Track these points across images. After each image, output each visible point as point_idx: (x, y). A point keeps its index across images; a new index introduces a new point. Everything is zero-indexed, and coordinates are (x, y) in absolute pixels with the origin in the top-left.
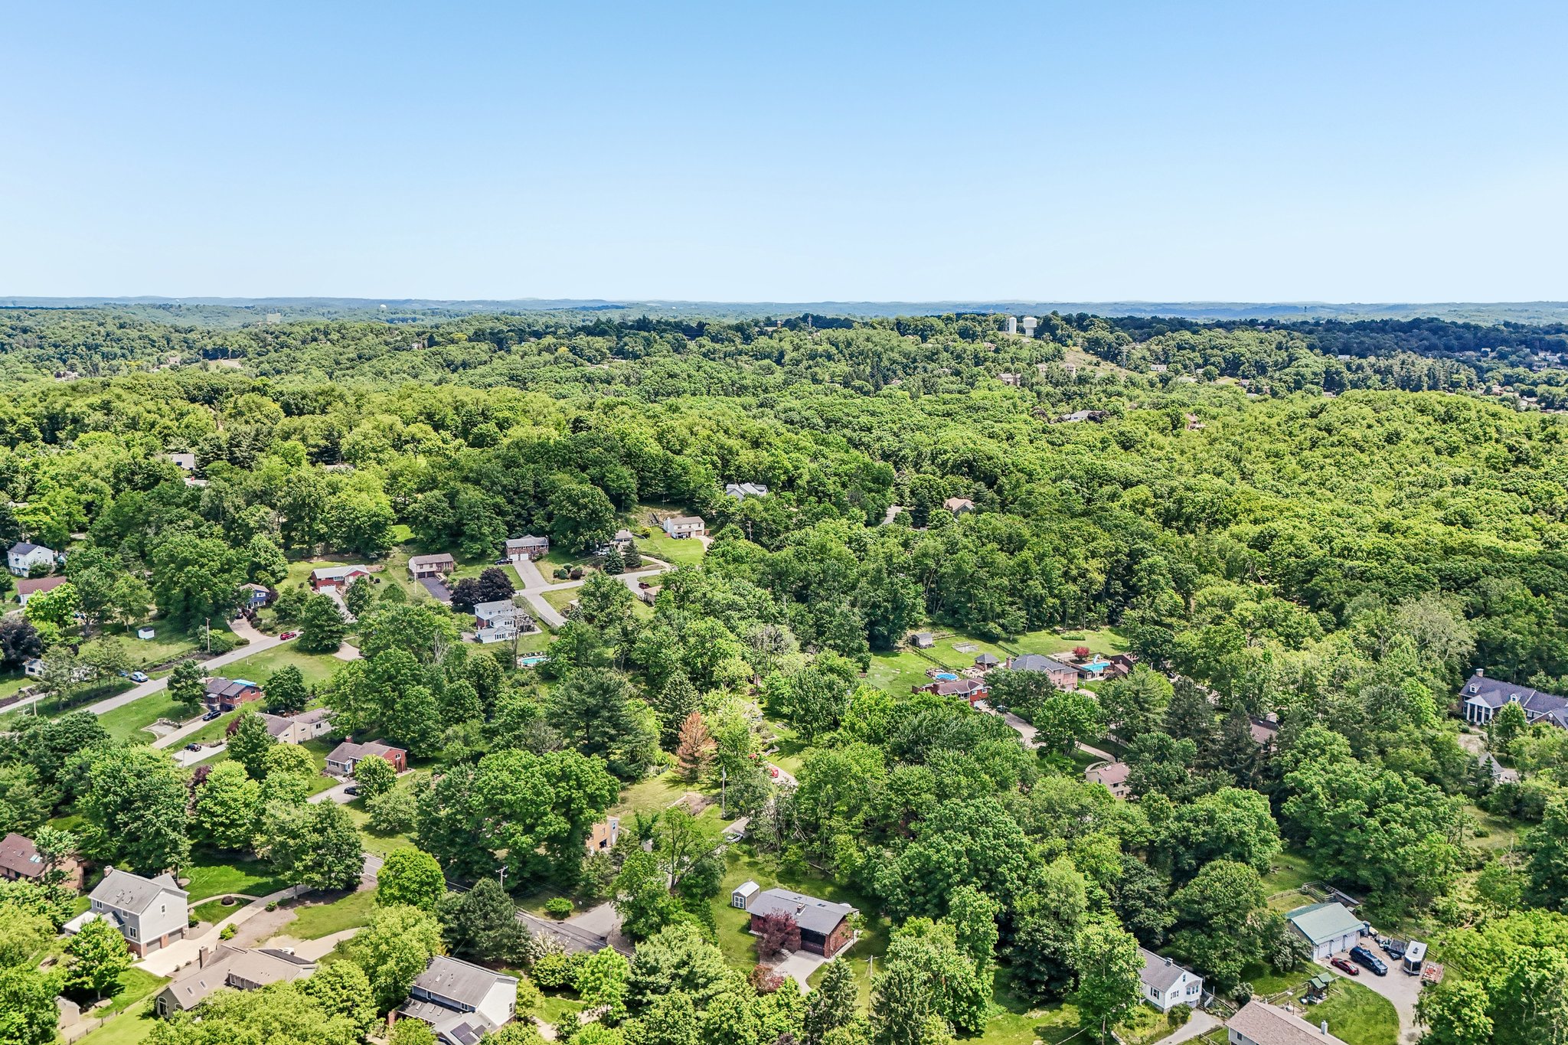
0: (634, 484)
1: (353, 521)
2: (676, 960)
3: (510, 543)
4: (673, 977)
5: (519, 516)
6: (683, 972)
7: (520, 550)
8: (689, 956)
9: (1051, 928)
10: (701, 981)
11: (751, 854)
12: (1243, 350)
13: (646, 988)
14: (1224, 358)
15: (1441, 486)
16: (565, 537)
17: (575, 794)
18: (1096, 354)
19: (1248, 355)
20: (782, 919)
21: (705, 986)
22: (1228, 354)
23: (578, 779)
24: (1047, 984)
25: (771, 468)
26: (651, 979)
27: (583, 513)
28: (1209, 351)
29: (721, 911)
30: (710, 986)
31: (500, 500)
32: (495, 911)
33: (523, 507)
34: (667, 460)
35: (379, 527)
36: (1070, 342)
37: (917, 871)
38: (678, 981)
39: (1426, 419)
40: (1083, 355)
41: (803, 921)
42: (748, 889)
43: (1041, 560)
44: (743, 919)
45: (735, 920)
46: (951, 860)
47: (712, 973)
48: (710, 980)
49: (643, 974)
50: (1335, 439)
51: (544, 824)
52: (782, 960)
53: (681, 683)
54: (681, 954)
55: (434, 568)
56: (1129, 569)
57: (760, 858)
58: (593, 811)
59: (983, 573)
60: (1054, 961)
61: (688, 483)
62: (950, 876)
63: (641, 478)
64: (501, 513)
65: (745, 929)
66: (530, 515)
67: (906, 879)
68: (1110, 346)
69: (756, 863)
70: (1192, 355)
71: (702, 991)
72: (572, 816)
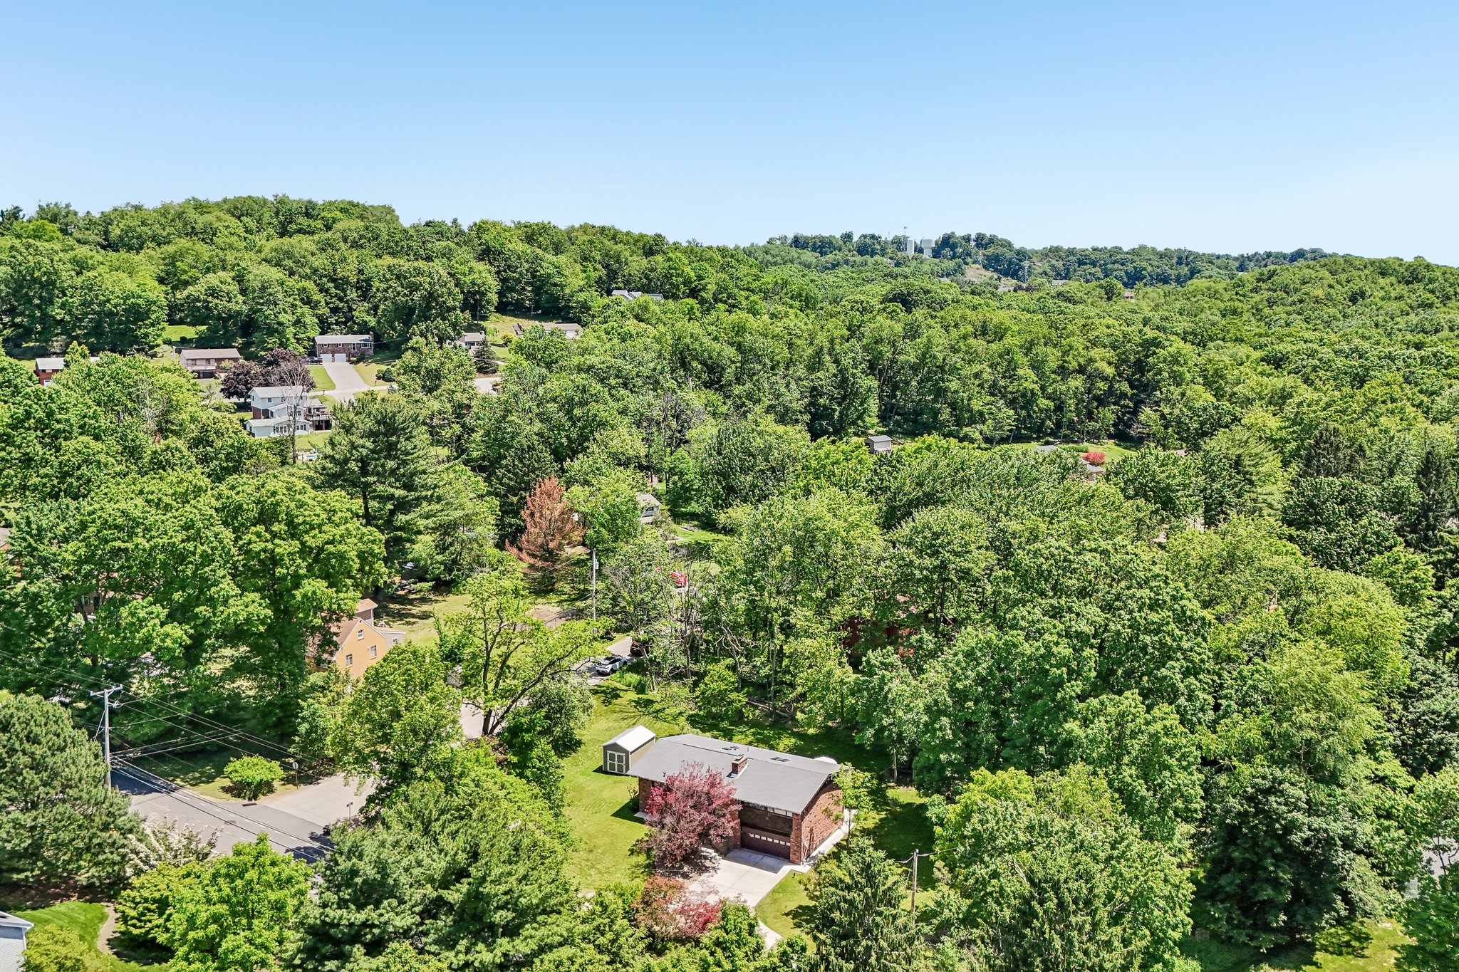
0: (493, 284)
1: (102, 304)
2: (439, 865)
3: (320, 340)
4: (432, 909)
5: (335, 310)
6: (455, 895)
7: (334, 349)
8: (475, 856)
9: (1296, 786)
10: (501, 917)
11: (641, 689)
12: (1144, 264)
13: (355, 938)
14: (1126, 272)
15: (1437, 331)
16: (394, 329)
17: (285, 547)
18: (996, 270)
19: (1150, 269)
20: (701, 785)
21: (511, 931)
22: (1130, 268)
23: (290, 523)
24: (1287, 909)
25: (667, 277)
26: (368, 914)
27: (416, 296)
28: (1110, 266)
29: (582, 780)
30: (528, 930)
31: (309, 285)
32: (37, 766)
33: (341, 299)
34: (536, 258)
35: (138, 314)
36: (969, 260)
37: (981, 680)
38: (444, 922)
39: (1388, 280)
40: (983, 272)
41: (746, 789)
42: (632, 738)
43: (1029, 350)
44: (623, 791)
45: (606, 794)
46: (1064, 650)
47: (531, 895)
48: (525, 915)
49: (342, 904)
50: (1295, 298)
51: (211, 602)
52: (702, 869)
53: (531, 448)
54: (455, 847)
55: (212, 367)
56: (1140, 366)
57: (654, 694)
58: (320, 585)
59: (955, 359)
60: (1305, 858)
61: (562, 287)
62: (1059, 684)
63: (504, 281)
64: (308, 302)
65: (630, 811)
66: (351, 309)
67: (960, 696)
68: (1010, 263)
69: (649, 702)
70: (1093, 270)
71: (504, 944)
72: (279, 596)
